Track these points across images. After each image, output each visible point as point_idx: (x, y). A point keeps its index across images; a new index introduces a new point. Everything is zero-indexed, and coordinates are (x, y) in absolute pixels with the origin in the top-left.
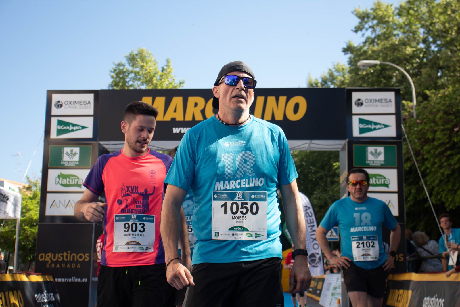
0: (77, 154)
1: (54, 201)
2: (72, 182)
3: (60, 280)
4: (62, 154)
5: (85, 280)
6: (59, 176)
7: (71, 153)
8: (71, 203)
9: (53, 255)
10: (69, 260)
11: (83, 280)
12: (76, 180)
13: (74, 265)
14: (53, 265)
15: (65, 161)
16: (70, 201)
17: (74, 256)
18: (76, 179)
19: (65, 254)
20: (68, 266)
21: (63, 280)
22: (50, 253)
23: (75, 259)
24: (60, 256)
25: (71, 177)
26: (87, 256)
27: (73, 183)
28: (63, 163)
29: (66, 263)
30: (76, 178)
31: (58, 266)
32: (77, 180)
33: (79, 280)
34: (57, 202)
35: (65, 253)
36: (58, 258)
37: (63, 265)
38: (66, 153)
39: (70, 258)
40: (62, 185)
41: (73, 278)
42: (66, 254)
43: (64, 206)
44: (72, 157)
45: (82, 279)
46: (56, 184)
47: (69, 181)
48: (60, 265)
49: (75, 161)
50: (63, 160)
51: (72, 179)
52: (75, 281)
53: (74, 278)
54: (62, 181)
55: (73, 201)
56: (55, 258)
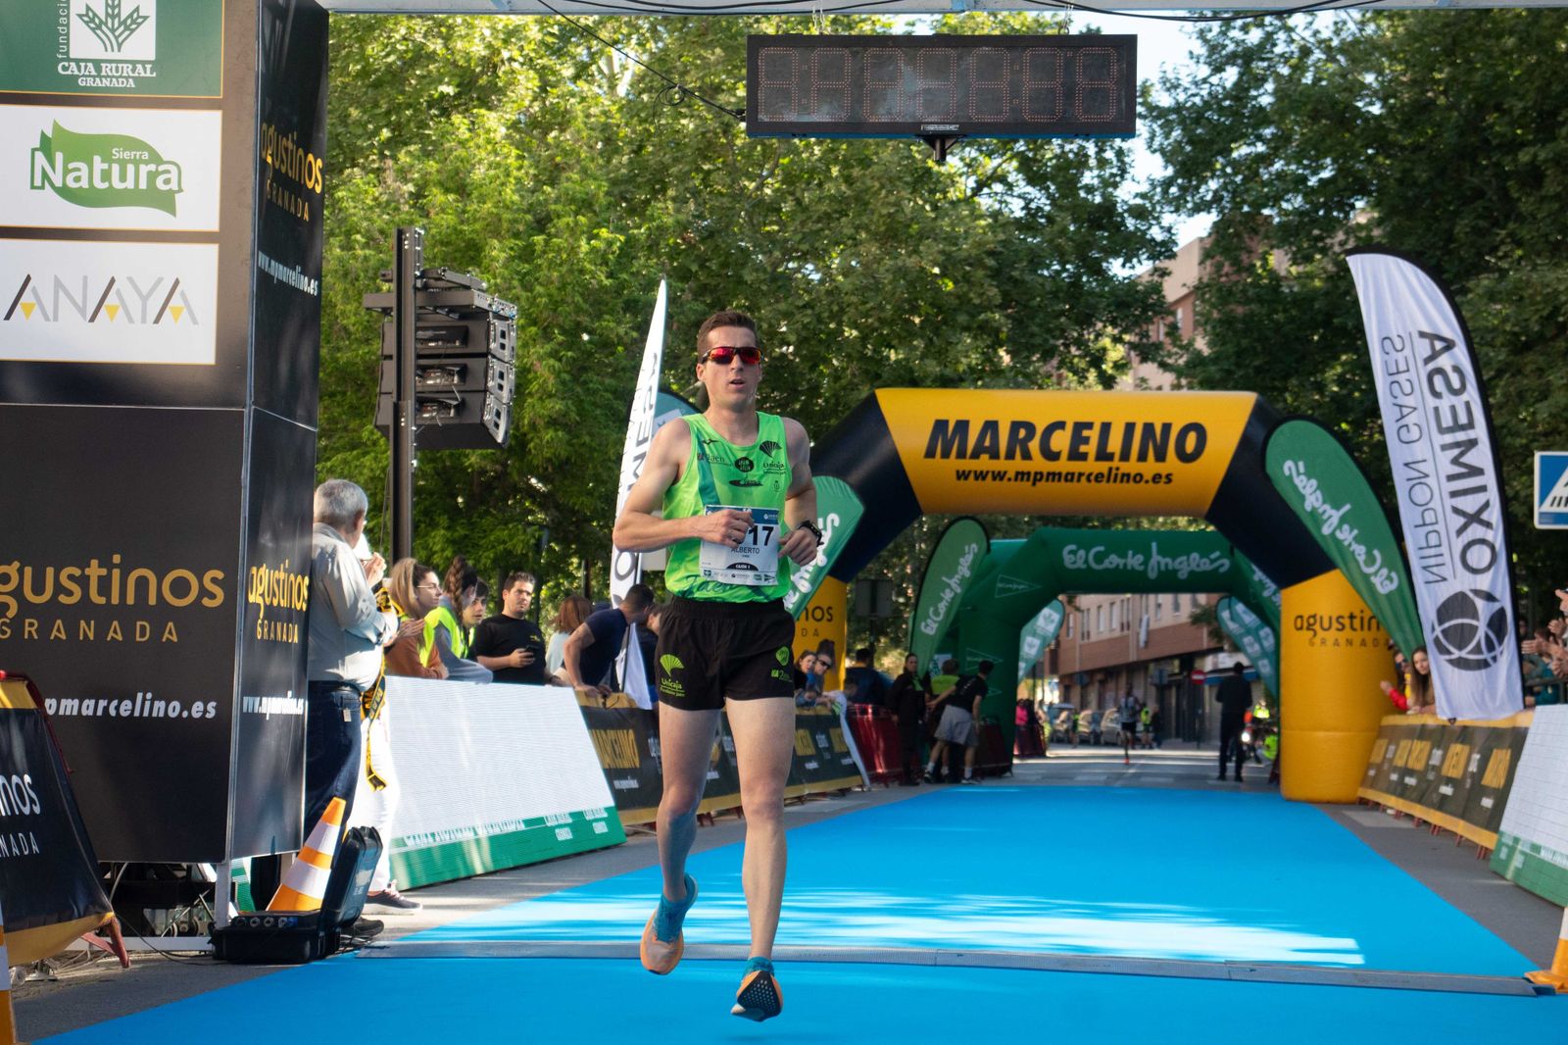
0: (145, 18)
1: (28, 278)
2: (123, 178)
3: (69, 706)
4: (62, 20)
5: (205, 711)
6: (46, 146)
7: (113, 17)
8: (118, 292)
9: (28, 571)
10: (115, 600)
11: (197, 709)
12: (144, 169)
13: (143, 628)
14: (31, 627)
15: (78, 61)
16: (112, 281)
17: (142, 583)
18: (147, 163)
19: (95, 571)
20: (115, 633)
21: (88, 707)
22: (16, 564)
23: (152, 601)
24: (67, 584)
25: (116, 153)
26: (214, 580)
27: (130, 184)
28: (65, 68)
29: (103, 616)
30: (146, 156)
31: (58, 630)
32: (152, 167)
33: (175, 709)
34: (42, 284)
35: (94, 563)
36: (59, 589)
37: (87, 630)
38: (80, 16)
39: (124, 589)
40: (65, 192)
41: (140, 696)
42: (104, 572)
43: (82, 311)
44: (116, 38)
45: (187, 706)
46: (33, 187)
47: (106, 176)
48: (72, 629)
49: (134, 63)
50: (67, 53)
51: (123, 164)
52: (154, 714)
53: (144, 699)
54: (66, 171)
55: (130, 279)
56: (38, 589)
